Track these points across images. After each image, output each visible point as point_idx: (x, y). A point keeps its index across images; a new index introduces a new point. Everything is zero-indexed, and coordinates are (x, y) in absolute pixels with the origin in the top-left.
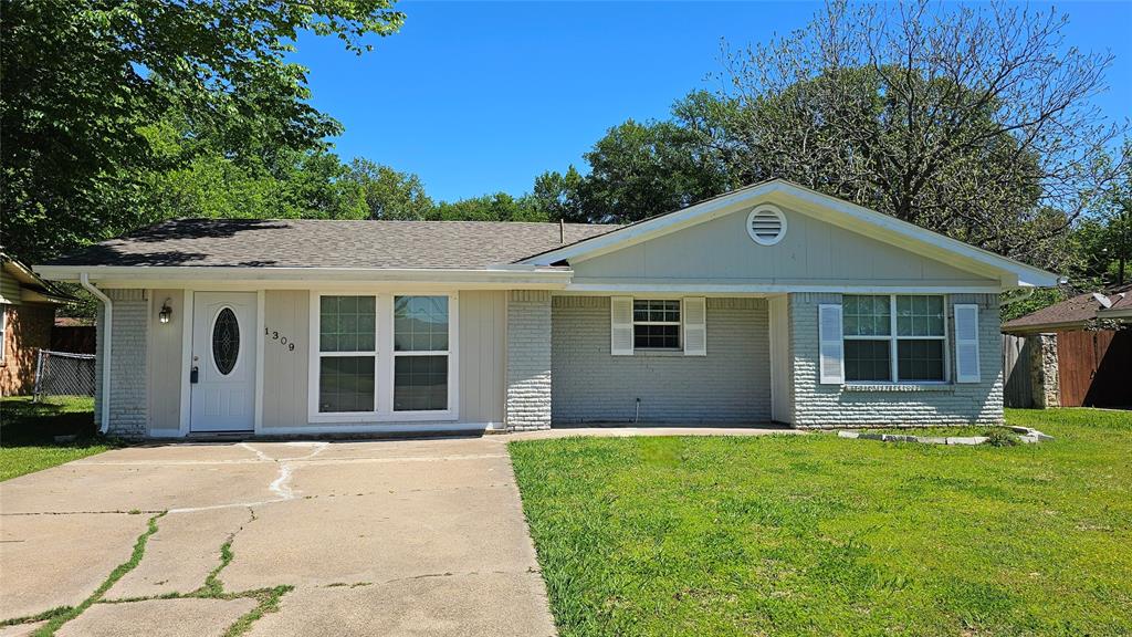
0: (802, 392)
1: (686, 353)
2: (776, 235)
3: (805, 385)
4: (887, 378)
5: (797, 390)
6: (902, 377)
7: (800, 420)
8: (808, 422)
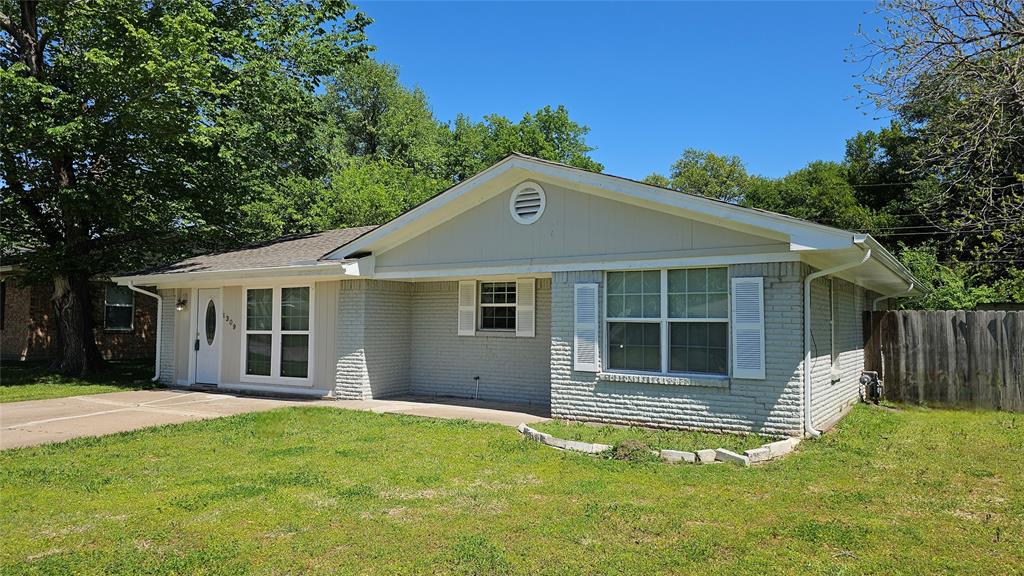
0: (557, 379)
1: (518, 334)
2: (536, 212)
3: (561, 371)
4: (657, 368)
5: (553, 376)
6: (672, 369)
7: (556, 408)
8: (563, 411)
